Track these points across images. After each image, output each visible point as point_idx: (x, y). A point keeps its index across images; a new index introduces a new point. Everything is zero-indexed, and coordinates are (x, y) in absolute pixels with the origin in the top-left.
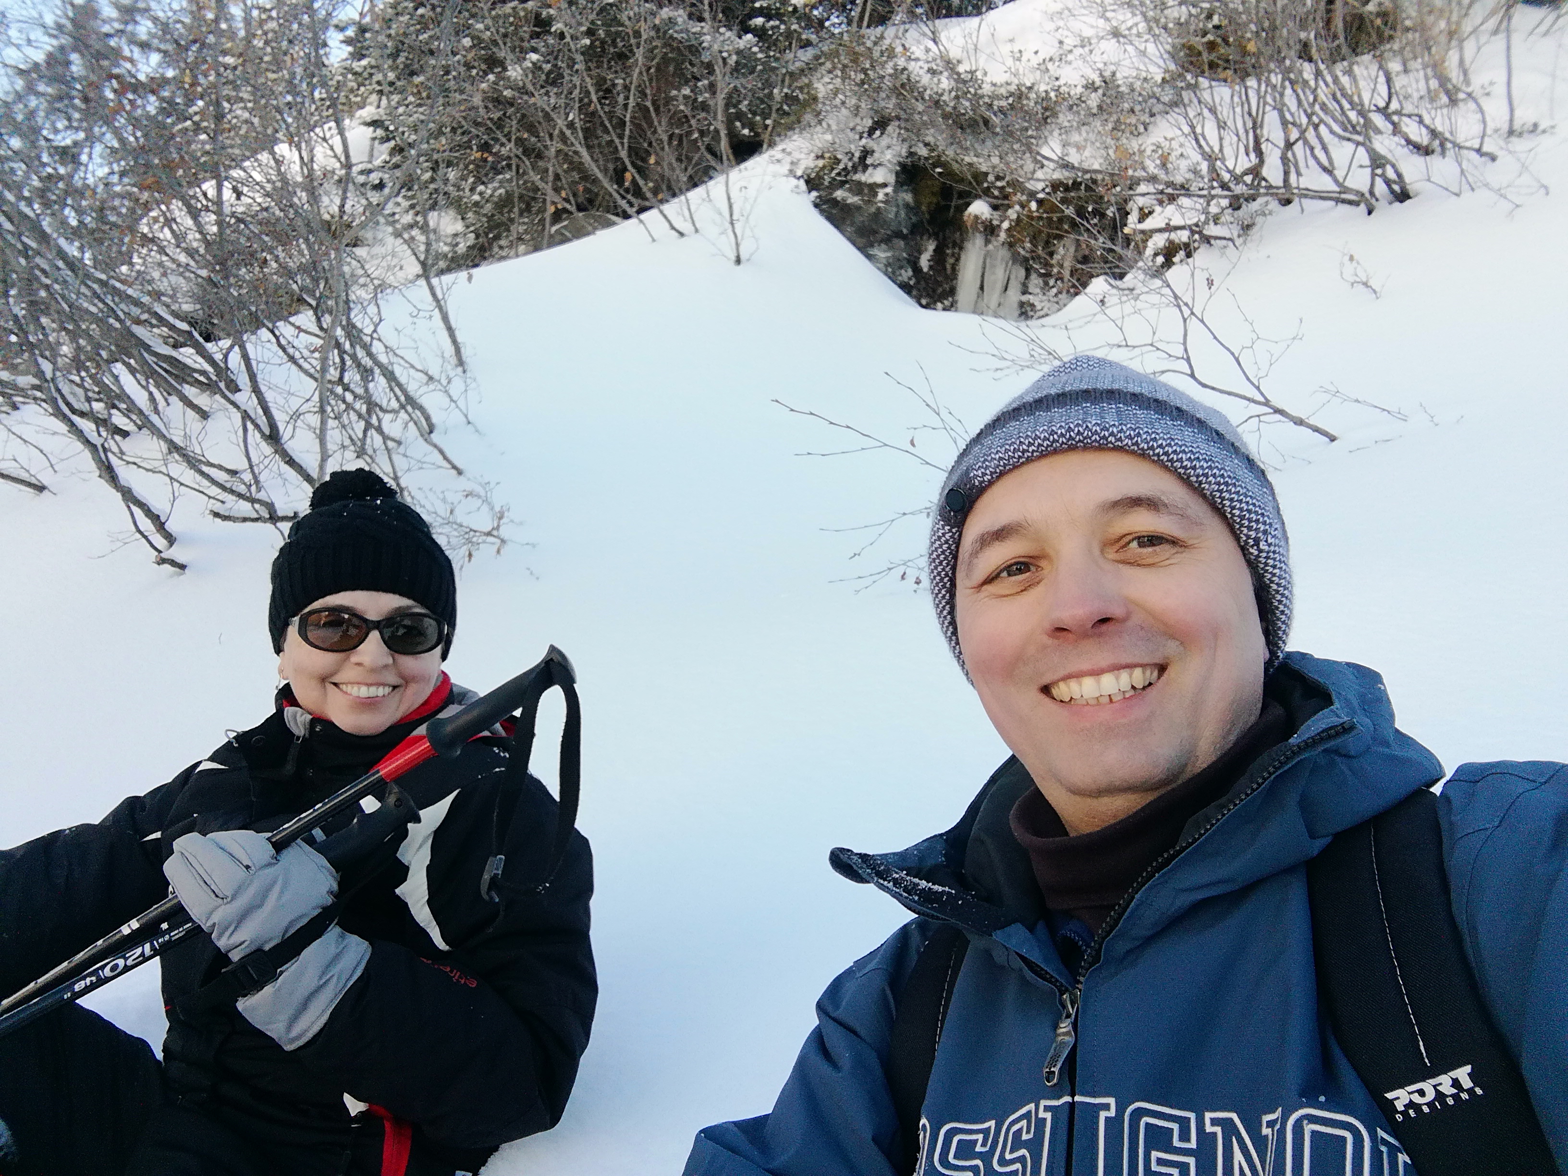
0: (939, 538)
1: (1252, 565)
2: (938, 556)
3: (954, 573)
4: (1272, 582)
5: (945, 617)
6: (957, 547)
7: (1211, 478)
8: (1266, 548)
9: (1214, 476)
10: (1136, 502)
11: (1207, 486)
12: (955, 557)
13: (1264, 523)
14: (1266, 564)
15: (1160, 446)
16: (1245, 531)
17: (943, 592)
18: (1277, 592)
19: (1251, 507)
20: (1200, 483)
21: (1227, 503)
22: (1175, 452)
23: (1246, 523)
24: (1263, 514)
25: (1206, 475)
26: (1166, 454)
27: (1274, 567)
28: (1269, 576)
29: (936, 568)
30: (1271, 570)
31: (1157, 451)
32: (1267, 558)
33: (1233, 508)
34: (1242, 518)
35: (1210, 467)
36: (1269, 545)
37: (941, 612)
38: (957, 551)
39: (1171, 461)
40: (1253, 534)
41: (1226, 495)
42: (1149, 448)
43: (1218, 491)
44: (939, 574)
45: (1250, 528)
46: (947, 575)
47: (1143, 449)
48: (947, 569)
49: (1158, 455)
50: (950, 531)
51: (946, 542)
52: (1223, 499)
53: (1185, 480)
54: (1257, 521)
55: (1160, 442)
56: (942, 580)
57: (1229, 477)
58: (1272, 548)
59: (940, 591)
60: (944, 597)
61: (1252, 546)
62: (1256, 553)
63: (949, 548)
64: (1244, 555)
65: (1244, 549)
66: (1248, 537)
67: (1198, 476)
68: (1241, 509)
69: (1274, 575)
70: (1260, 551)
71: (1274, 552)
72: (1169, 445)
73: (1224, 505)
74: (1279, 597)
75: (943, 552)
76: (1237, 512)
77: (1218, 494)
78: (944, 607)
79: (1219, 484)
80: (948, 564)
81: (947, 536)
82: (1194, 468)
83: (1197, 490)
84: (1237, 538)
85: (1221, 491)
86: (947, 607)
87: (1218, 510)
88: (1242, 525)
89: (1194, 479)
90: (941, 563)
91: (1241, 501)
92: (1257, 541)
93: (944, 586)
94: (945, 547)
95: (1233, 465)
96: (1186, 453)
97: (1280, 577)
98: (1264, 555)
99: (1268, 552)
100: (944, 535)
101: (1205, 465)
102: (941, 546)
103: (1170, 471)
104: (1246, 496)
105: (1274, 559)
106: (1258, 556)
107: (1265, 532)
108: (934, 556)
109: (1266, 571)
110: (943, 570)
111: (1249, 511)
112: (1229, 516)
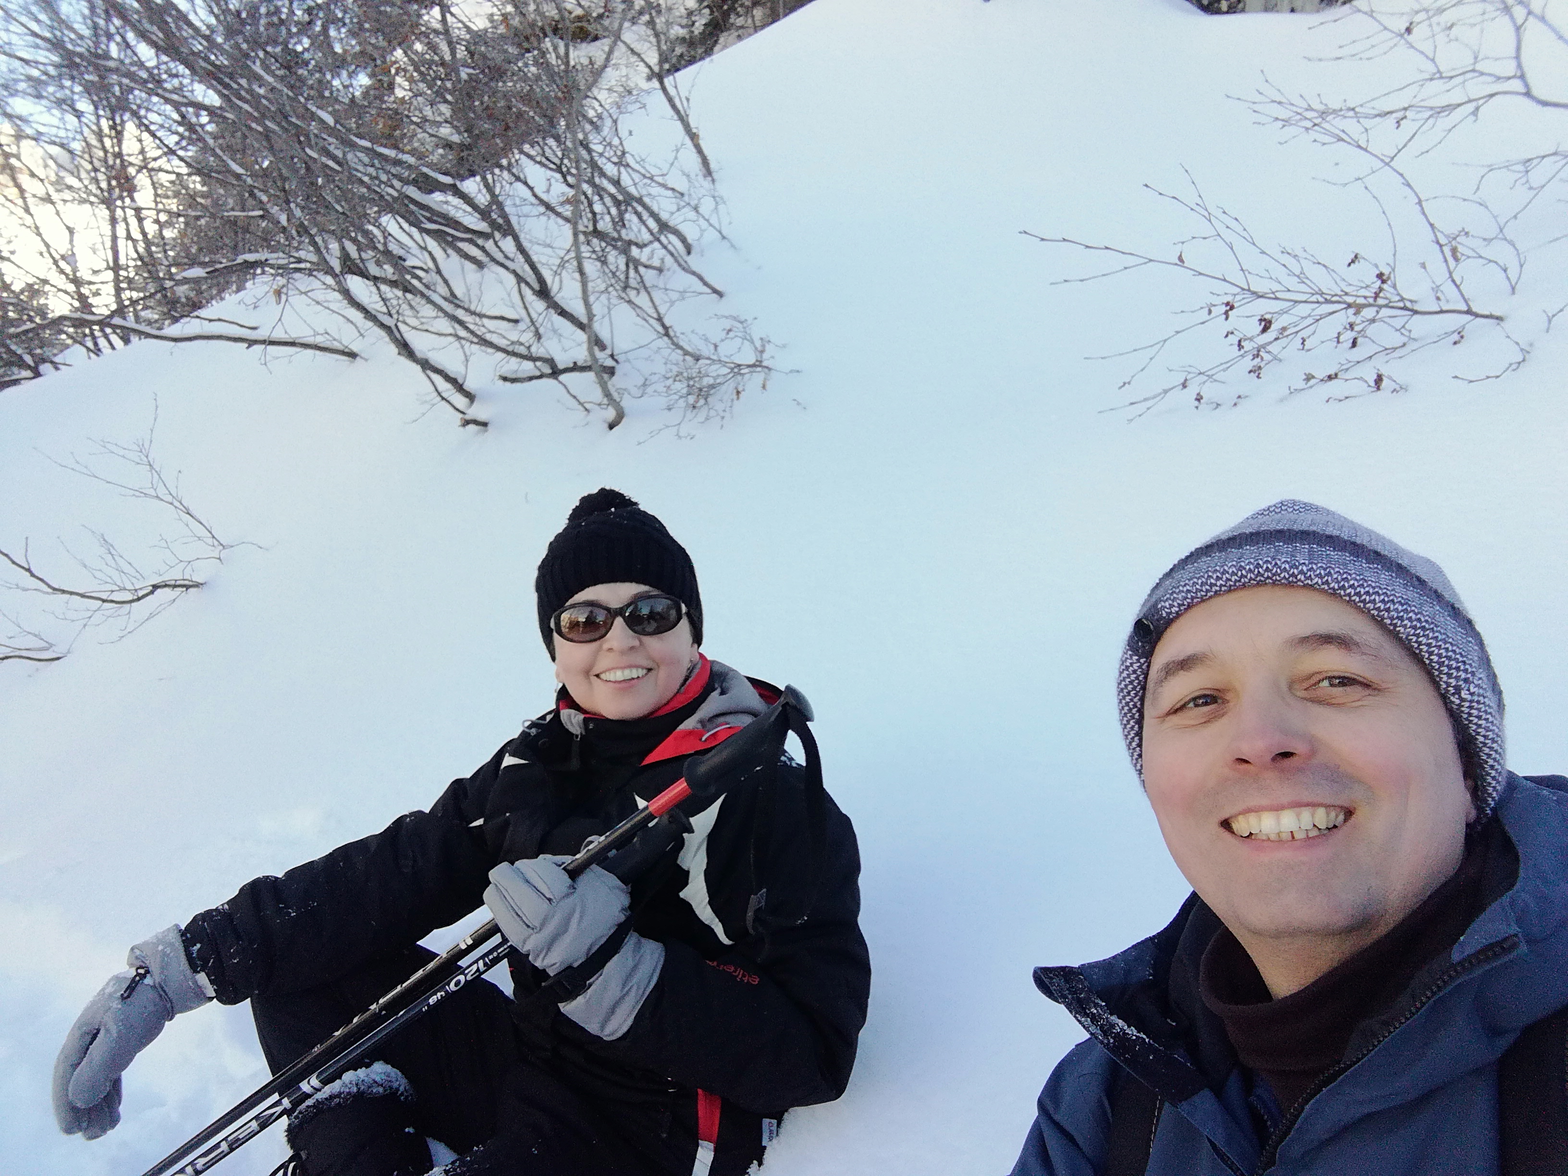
0: (1127, 668)
1: (1455, 716)
2: (1126, 686)
3: (1142, 704)
4: (1478, 733)
5: (1134, 749)
6: (1146, 678)
7: (1406, 622)
8: (1469, 697)
9: (1410, 619)
10: (1327, 639)
11: (1402, 630)
12: (1144, 688)
13: (1466, 671)
14: (1470, 714)
15: (1352, 586)
16: (1445, 678)
17: (1132, 723)
18: (1485, 744)
19: (1450, 654)
20: (1395, 625)
21: (1424, 648)
22: (1367, 593)
23: (1445, 670)
24: (1464, 662)
25: (1401, 618)
26: (1358, 594)
27: (1479, 717)
28: (1474, 727)
29: (1124, 697)
30: (1476, 720)
31: (1348, 591)
32: (1471, 707)
33: (1431, 653)
34: (1441, 664)
35: (1405, 611)
36: (1472, 694)
37: (1130, 743)
38: (1146, 682)
39: (1364, 601)
40: (1453, 682)
41: (1423, 640)
42: (1340, 588)
43: (1414, 635)
44: (1127, 704)
45: (1449, 675)
46: (1135, 706)
47: (1333, 588)
48: (1136, 700)
49: (1349, 595)
50: (1138, 661)
51: (1134, 672)
52: (1420, 644)
53: (1379, 623)
54: (1458, 669)
55: (1351, 582)
56: (1130, 710)
57: (1426, 621)
58: (1476, 698)
59: (1128, 721)
60: (1132, 728)
61: (1453, 694)
62: (1458, 702)
63: (1137, 678)
64: (1445, 704)
65: (1444, 698)
66: (1448, 685)
67: (1392, 619)
68: (1440, 656)
69: (1479, 726)
70: (1463, 700)
71: (1478, 702)
72: (1362, 586)
73: (1421, 650)
74: (1487, 750)
75: (1131, 682)
76: (1435, 658)
77: (1414, 639)
78: (1133, 738)
79: (1414, 628)
80: (1136, 695)
81: (1135, 666)
82: (1388, 610)
83: (1393, 634)
84: (1436, 684)
85: (1418, 636)
86: (1136, 739)
87: (1416, 657)
88: (1441, 672)
89: (1388, 621)
90: (1129, 693)
91: (1439, 647)
92: (1458, 690)
93: (1133, 717)
94: (1133, 677)
95: (1430, 610)
96: (1379, 595)
97: (1487, 729)
98: (1467, 704)
99: (1471, 701)
100: (1132, 664)
101: (1400, 608)
102: (1129, 676)
103: (1363, 612)
104: (1446, 643)
105: (1479, 710)
106: (1460, 706)
107: (1466, 680)
108: (1122, 686)
109: (1471, 722)
110: (1131, 700)
111: (1449, 658)
112: (1427, 662)
